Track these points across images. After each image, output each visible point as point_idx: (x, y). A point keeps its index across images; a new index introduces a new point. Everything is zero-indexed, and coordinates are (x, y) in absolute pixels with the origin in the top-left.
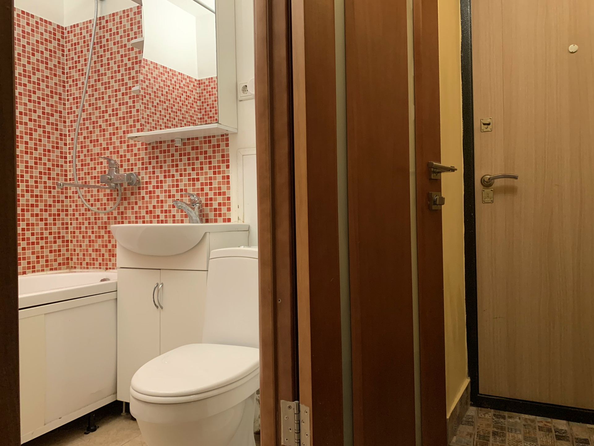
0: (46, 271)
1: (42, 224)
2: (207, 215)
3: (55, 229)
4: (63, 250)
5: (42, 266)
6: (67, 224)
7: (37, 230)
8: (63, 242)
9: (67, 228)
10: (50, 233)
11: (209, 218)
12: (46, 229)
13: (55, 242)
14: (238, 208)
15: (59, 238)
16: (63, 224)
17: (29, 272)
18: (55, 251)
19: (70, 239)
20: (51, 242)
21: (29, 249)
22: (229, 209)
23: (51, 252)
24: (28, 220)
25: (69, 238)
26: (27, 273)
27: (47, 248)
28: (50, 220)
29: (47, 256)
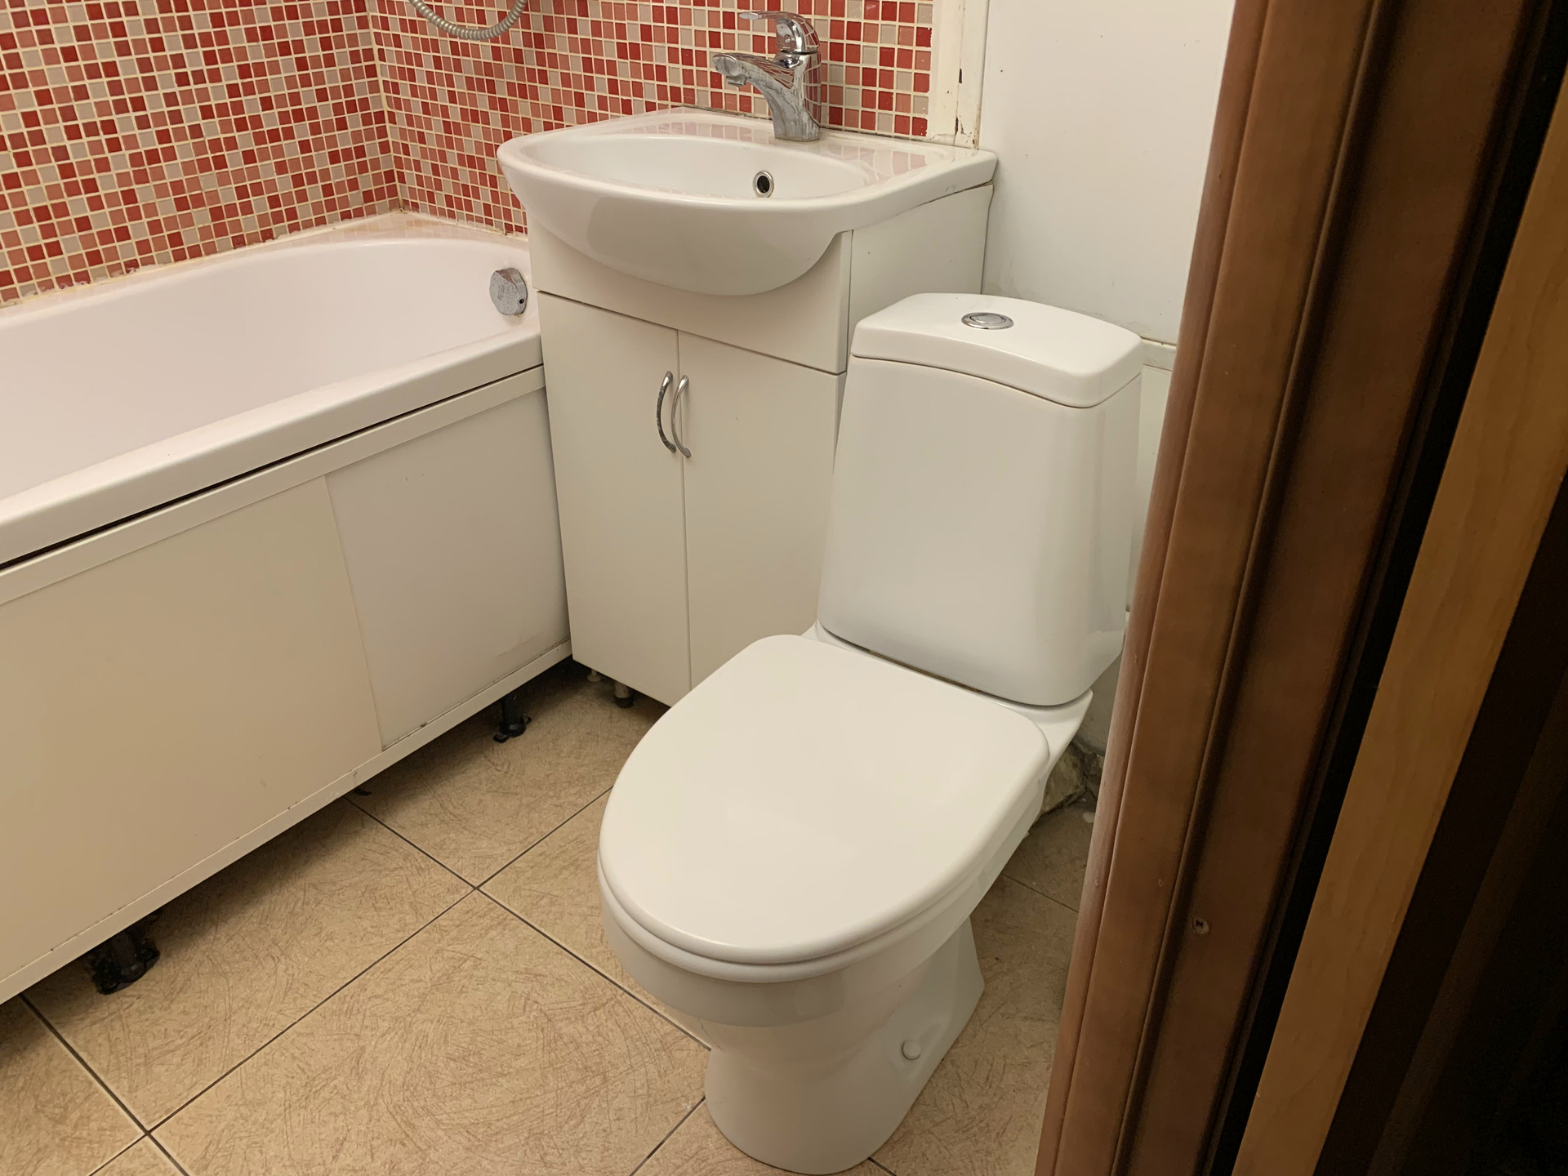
0: (331, 222)
1: (288, 65)
2: (837, 92)
3: (332, 79)
4: (372, 146)
5: (317, 207)
6: (369, 54)
7: (277, 87)
8: (366, 120)
9: (371, 72)
10: (322, 95)
11: (844, 107)
12: (305, 81)
13: (342, 125)
14: (960, 81)
15: (352, 108)
16: (355, 57)
17: (282, 232)
18: (347, 154)
19: (386, 109)
20: (328, 125)
21: (265, 156)
22: (922, 83)
23: (334, 157)
24: (241, 53)
25: (382, 107)
26: (275, 236)
27: (319, 146)
28: (313, 49)
29: (325, 174)
